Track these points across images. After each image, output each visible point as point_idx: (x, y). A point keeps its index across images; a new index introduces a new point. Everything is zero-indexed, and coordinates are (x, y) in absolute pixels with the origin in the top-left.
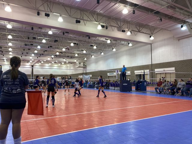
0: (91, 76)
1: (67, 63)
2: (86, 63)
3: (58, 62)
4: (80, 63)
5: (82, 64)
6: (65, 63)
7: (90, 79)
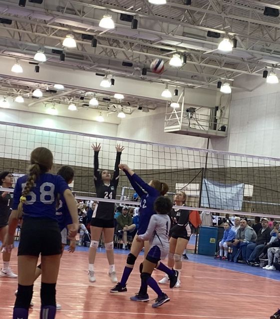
0: (249, 190)
1: (117, 102)
2: (227, 112)
3: (69, 91)
4: (191, 110)
5: (203, 115)
6: (107, 100)
7: (244, 209)
